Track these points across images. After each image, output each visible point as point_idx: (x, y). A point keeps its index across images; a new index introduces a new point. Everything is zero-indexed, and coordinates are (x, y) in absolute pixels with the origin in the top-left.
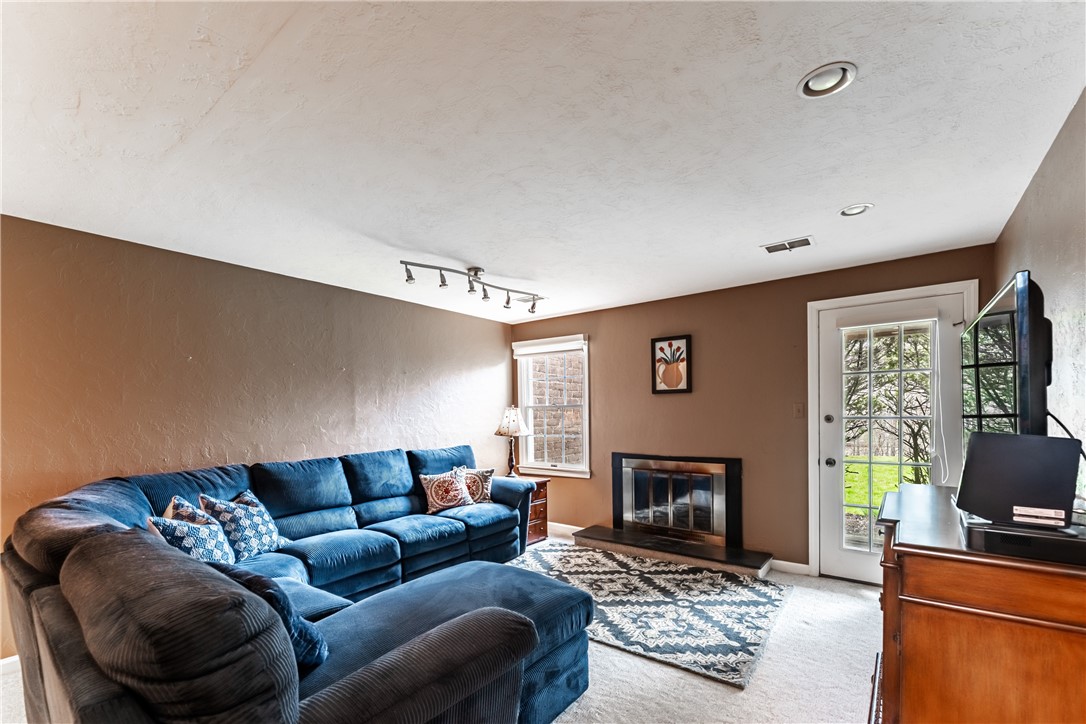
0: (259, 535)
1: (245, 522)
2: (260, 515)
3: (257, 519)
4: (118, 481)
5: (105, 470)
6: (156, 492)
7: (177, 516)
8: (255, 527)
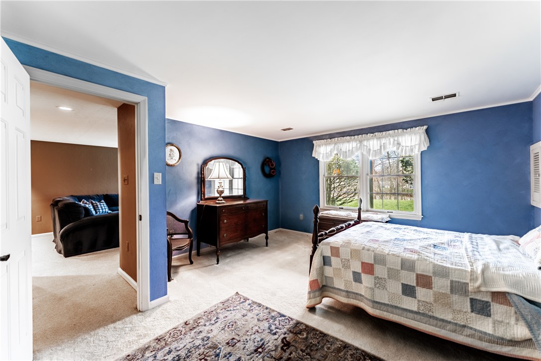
0: (102, 209)
1: (99, 206)
2: (103, 205)
3: (102, 206)
4: (72, 196)
5: (71, 194)
6: (80, 198)
7: (83, 203)
8: (102, 207)
